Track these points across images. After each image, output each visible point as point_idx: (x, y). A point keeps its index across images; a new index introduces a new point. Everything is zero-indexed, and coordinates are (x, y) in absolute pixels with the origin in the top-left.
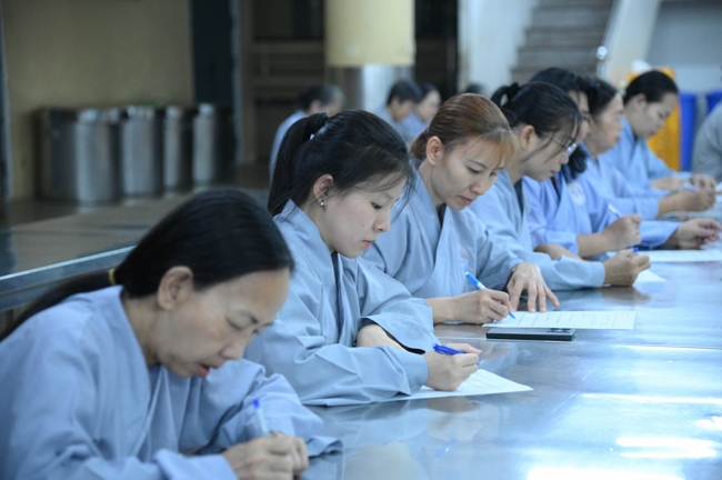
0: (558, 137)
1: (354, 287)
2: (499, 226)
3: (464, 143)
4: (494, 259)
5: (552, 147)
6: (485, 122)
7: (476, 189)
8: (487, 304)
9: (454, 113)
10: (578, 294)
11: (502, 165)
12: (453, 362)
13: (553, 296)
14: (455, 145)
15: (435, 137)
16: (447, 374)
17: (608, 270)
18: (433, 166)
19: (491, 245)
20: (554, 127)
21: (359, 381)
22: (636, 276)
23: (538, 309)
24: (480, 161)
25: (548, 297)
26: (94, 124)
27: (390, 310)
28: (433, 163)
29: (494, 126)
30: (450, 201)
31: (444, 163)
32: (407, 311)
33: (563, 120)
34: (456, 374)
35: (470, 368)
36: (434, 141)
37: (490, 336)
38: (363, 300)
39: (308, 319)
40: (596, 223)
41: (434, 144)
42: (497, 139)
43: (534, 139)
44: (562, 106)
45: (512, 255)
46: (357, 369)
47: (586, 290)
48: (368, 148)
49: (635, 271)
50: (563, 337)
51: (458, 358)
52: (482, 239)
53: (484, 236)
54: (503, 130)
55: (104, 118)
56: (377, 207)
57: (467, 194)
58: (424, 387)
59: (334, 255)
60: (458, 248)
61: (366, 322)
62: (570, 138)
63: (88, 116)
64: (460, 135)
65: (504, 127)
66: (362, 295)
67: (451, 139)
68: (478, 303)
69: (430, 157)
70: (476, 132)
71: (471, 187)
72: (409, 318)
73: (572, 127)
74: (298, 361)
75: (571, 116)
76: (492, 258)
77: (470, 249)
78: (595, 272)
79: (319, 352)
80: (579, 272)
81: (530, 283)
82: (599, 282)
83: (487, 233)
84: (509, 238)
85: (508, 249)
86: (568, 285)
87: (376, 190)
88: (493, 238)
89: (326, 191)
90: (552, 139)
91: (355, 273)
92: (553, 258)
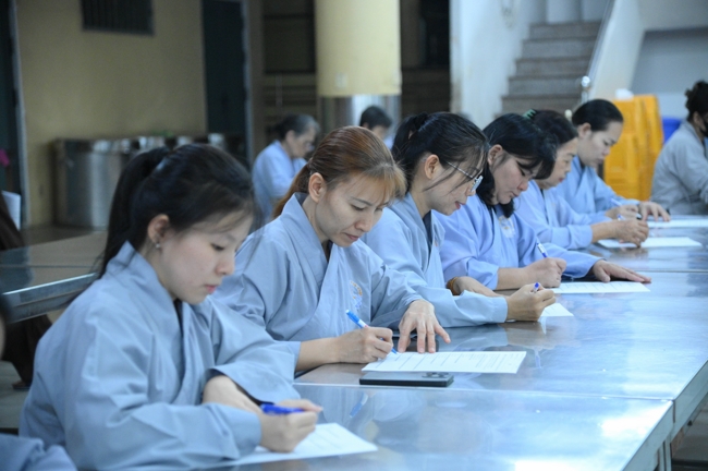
0: (463, 168)
1: (207, 333)
2: (402, 261)
3: (346, 181)
4: (391, 294)
5: (457, 177)
6: (367, 158)
7: (361, 226)
8: (372, 344)
9: (335, 149)
10: (480, 330)
11: (387, 200)
12: (287, 423)
13: (444, 332)
14: (337, 182)
15: (317, 174)
16: (281, 436)
17: (511, 305)
18: (317, 204)
19: (388, 279)
20: (459, 157)
21: (180, 445)
22: (541, 311)
23: (427, 350)
24: (363, 198)
25: (438, 335)
26: (107, 154)
27: (247, 358)
28: (316, 200)
29: (376, 161)
30: (334, 238)
31: (327, 200)
32: (265, 359)
33: (468, 150)
34: (290, 435)
35: (306, 429)
36: (316, 177)
37: (363, 382)
38: (218, 347)
39: (131, 373)
40: (523, 252)
41: (315, 180)
42: (380, 175)
43: (439, 168)
44: (468, 136)
45: (411, 291)
46: (179, 430)
47: (489, 326)
48: (208, 185)
49: (539, 306)
50: (438, 382)
51: (294, 418)
52: (378, 273)
53: (381, 271)
54: (387, 165)
55: (116, 148)
56: (219, 248)
57: (353, 231)
58: (259, 449)
59: (178, 304)
60: (350, 283)
61: (214, 373)
62: (475, 168)
63: (101, 146)
64: (342, 172)
65: (388, 160)
66: (216, 341)
67: (335, 176)
68: (363, 342)
69: (313, 194)
70: (358, 168)
71: (356, 224)
72: (265, 367)
73: (478, 158)
74: (110, 425)
75: (477, 147)
76: (389, 293)
77: (362, 284)
78: (497, 306)
79: (136, 413)
80: (481, 307)
81: (420, 322)
82: (502, 319)
83: (384, 268)
84: (410, 273)
85: (405, 284)
86: (470, 321)
87: (215, 232)
88: (391, 271)
89: (162, 232)
90: (456, 169)
91: (209, 318)
92: (454, 294)
